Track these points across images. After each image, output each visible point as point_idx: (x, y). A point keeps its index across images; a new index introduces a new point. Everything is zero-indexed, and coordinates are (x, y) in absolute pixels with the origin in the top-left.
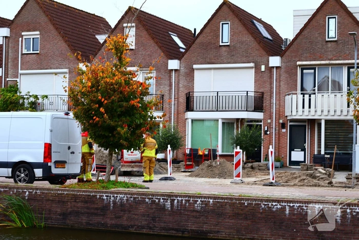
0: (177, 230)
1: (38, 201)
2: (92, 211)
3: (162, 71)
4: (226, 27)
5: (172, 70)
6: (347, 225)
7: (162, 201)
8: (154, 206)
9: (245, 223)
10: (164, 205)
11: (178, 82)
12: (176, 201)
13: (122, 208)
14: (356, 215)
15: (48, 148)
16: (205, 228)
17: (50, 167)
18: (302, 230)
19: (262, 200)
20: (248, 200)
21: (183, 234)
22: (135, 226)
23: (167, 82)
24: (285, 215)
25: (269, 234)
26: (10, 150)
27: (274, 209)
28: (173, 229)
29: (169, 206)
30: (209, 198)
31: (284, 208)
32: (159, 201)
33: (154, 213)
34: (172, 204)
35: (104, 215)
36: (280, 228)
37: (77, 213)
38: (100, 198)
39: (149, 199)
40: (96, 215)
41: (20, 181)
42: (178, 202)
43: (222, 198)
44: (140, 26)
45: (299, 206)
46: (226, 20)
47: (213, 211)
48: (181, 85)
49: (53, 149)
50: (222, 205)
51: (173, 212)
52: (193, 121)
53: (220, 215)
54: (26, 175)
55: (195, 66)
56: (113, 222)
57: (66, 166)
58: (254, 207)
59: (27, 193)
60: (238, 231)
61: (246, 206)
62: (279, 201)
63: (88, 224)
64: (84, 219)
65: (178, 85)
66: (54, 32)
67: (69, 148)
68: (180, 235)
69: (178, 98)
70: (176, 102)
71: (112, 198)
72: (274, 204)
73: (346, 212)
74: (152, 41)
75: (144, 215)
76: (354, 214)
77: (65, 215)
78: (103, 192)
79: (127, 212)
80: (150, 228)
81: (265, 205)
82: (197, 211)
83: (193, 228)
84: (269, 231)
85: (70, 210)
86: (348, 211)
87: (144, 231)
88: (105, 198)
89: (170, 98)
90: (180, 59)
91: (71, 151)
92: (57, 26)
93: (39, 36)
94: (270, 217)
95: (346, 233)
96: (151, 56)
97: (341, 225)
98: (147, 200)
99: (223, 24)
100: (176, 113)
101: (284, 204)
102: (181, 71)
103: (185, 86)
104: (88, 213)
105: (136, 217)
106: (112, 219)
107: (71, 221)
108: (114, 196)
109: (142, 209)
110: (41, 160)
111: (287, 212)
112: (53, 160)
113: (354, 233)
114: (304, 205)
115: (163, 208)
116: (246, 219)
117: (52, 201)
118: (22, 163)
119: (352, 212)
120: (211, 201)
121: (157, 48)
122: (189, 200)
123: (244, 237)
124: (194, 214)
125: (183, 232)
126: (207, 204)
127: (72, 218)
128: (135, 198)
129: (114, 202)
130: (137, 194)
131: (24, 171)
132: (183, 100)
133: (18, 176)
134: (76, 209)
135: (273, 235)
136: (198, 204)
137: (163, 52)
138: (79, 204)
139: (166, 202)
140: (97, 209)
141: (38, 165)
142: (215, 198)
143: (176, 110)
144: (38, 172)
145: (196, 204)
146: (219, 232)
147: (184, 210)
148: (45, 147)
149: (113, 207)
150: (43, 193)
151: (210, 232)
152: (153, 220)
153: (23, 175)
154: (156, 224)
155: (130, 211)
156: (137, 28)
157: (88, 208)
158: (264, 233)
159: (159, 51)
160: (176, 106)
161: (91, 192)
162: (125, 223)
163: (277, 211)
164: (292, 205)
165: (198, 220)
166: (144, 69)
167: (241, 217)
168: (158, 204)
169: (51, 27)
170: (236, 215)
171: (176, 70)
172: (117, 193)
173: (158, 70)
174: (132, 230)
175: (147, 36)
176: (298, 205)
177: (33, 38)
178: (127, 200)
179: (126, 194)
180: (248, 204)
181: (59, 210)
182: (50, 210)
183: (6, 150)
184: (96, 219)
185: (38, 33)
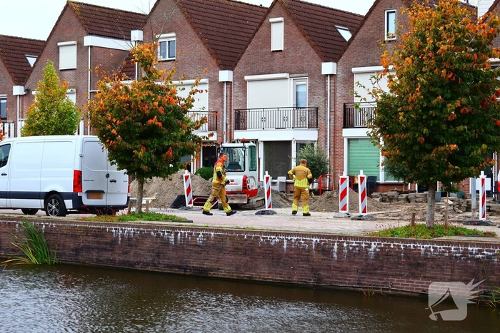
0: (179, 267)
1: (54, 235)
2: (102, 246)
3: (316, 77)
4: (392, 17)
5: (327, 75)
6: (343, 262)
7: (166, 234)
8: (159, 240)
9: (245, 259)
10: (168, 238)
11: (335, 91)
12: (179, 235)
13: (129, 242)
14: (353, 250)
15: (78, 175)
16: (207, 265)
17: (81, 197)
18: (299, 267)
19: (260, 233)
20: (247, 232)
21: (185, 271)
22: (141, 262)
23: (322, 92)
24: (283, 250)
25: (267, 272)
26: (42, 179)
27: (272, 243)
28: (176, 266)
29: (173, 240)
30: (210, 230)
31: (281, 242)
32: (164, 235)
33: (158, 248)
34: (176, 238)
35: (112, 250)
36: (278, 265)
37: (88, 249)
38: (109, 232)
39: (154, 232)
40: (105, 250)
41: (51, 213)
42: (181, 236)
43: (223, 231)
44: (289, 20)
45: (297, 239)
46: (391, 8)
47: (214, 245)
48: (338, 95)
49: (84, 177)
50: (223, 239)
51: (177, 247)
52: (349, 140)
53: (220, 250)
54: (57, 207)
55: (354, 70)
56: (121, 258)
57: (104, 196)
58: (253, 241)
59: (44, 226)
60: (237, 269)
61: (246, 240)
62: (277, 234)
63: (98, 260)
64: (94, 255)
65: (335, 94)
66: (191, 32)
67: (108, 176)
68: (183, 273)
69: (334, 112)
70: (332, 117)
71: (121, 231)
72: (272, 237)
73: (343, 246)
74: (304, 39)
75: (149, 251)
76: (351, 248)
77: (77, 250)
78: (112, 225)
79: (134, 247)
80: (155, 265)
81: (264, 238)
82: (199, 246)
83: (195, 265)
84: (267, 268)
85: (82, 244)
86: (345, 245)
87: (150, 268)
88: (114, 231)
89: (326, 112)
90: (336, 60)
91: (110, 179)
92: (196, 25)
93: (174, 39)
94: (268, 252)
95: (342, 271)
96: (302, 58)
97: (338, 261)
98: (152, 233)
99: (388, 13)
100: (332, 130)
101: (282, 237)
102: (338, 76)
103: (343, 96)
104: (98, 249)
105: (142, 252)
106: (119, 255)
107: (83, 257)
108: (122, 230)
109: (148, 243)
110: (70, 189)
111: (285, 247)
112: (84, 190)
113: (350, 271)
114: (302, 238)
115: (167, 243)
116: (245, 254)
117: (66, 234)
118: (53, 192)
119: (348, 246)
120: (212, 234)
121: (309, 47)
122: (192, 234)
123: (242, 275)
124: (196, 249)
125: (185, 270)
126: (208, 237)
127: (84, 254)
128: (141, 231)
129: (123, 236)
130: (144, 227)
131: (56, 202)
132: (340, 113)
133: (50, 208)
134: (87, 244)
135: (270, 273)
136: (200, 240)
137: (317, 53)
138: (91, 239)
139: (171, 235)
140: (106, 243)
141: (68, 196)
142: (216, 230)
143: (332, 127)
144: (69, 204)
145: (198, 237)
146: (219, 269)
147: (187, 245)
148: (75, 175)
149: (121, 241)
150: (58, 226)
151: (211, 270)
152: (157, 256)
153: (54, 207)
154: (161, 261)
155: (136, 246)
156: (286, 23)
157: (98, 243)
158: (262, 271)
159: (312, 51)
160: (332, 122)
161: (101, 224)
162: (132, 259)
163: (275, 245)
164: (289, 238)
165: (200, 255)
166: (295, 75)
167: (240, 253)
168: (162, 238)
169: (188, 27)
170: (235, 251)
171: (331, 75)
172: (125, 226)
173: (311, 76)
174: (138, 267)
175: (297, 33)
176: (295, 238)
177: (169, 42)
178: (134, 233)
179: (133, 226)
180: (248, 237)
181: (72, 245)
182: (64, 245)
183: (39, 179)
184: (106, 255)
185: (173, 34)
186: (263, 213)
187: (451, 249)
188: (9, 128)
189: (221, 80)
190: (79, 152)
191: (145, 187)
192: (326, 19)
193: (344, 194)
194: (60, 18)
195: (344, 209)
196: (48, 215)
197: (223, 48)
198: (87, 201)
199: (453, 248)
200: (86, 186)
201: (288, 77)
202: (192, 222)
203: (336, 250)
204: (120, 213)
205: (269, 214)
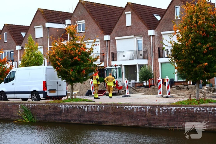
0: (90, 121)
1: (35, 109)
2: (56, 113)
3: (146, 37)
4: (178, 9)
5: (151, 36)
6: (160, 116)
7: (83, 107)
8: (80, 110)
9: (118, 117)
10: (85, 109)
11: (154, 42)
12: (89, 107)
13: (68, 111)
14: (164, 111)
15: (45, 83)
16: (101, 120)
17: (46, 93)
18: (141, 119)
19: (124, 105)
20: (118, 105)
21: (92, 123)
22: (73, 120)
23: (149, 43)
24: (134, 112)
25: (127, 122)
26: (30, 85)
27: (129, 109)
28: (88, 121)
29: (86, 110)
30: (102, 105)
31: (133, 109)
32: (82, 107)
33: (80, 113)
34: (88, 109)
35: (61, 115)
36: (132, 119)
37: (50, 115)
38: (59, 107)
39: (78, 106)
40: (58, 115)
41: (34, 100)
42: (90, 108)
43: (108, 105)
44: (133, 13)
45: (140, 107)
46: (177, 5)
47: (104, 111)
48: (156, 44)
49: (47, 84)
50: (108, 108)
51: (88, 112)
52: (161, 63)
53: (107, 113)
54: (36, 97)
55: (162, 33)
56: (65, 118)
57: (57, 92)
58: (121, 109)
59: (31, 106)
60: (115, 121)
61: (118, 108)
62: (131, 105)
63: (55, 119)
64: (53, 117)
65: (154, 44)
66: (92, 20)
67: (58, 83)
68: (91, 124)
69: (155, 51)
70: (154, 53)
71: (64, 107)
72: (129, 107)
73: (160, 109)
74: (140, 20)
75: (76, 115)
76: (163, 110)
77: (45, 116)
78: (60, 104)
79: (70, 113)
80: (79, 121)
81: (125, 107)
82: (98, 112)
83: (96, 120)
84: (127, 120)
85: (47, 113)
86: (161, 109)
87: (77, 122)
88: (61, 107)
89: (151, 52)
90: (154, 29)
91: (59, 84)
92: (93, 16)
93: (84, 23)
94: (127, 113)
95: (160, 120)
96: (140, 29)
97: (158, 116)
98: (78, 107)
99: (176, 8)
100: (154, 59)
101: (133, 107)
102: (156, 36)
103: (158, 44)
104: (54, 114)
105: (73, 115)
106: (64, 117)
107: (48, 118)
108: (64, 106)
109: (76, 111)
110: (42, 90)
111: (135, 111)
112: (48, 89)
113: (164, 120)
114: (142, 107)
115: (84, 111)
116: (118, 115)
117: (41, 109)
118: (35, 91)
119: (162, 109)
120: (103, 106)
121: (142, 24)
122: (94, 107)
123: (117, 124)
124: (97, 113)
125: (92, 122)
126: (102, 108)
127: (49, 117)
128: (73, 106)
129: (65, 109)
130: (74, 104)
131: (36, 95)
132: (157, 52)
133: (33, 98)
134: (50, 113)
135: (129, 122)
136: (98, 109)
137: (146, 26)
138: (51, 110)
139: (85, 108)
140: (58, 112)
141: (41, 92)
142: (105, 105)
144: (41, 95)
145: (97, 108)
146: (107, 121)
147: (92, 111)
148: (43, 83)
149: (64, 111)
150: (37, 105)
151: (103, 122)
152: (80, 117)
153: (35, 97)
154: (82, 119)
155: (71, 113)
156: (132, 14)
157: (54, 112)
158: (126, 121)
159: (144, 26)
160: (154, 56)
161: (55, 104)
162: (69, 119)
163: (131, 110)
164: (137, 107)
165: (98, 116)
166: (137, 36)
167: (116, 114)
168: (82, 109)
169: (90, 17)
170: (114, 113)
171: (152, 36)
172: (66, 104)
173: (144, 37)
174: (72, 122)
175: (137, 18)
176: (139, 107)
177: (82, 24)
178: (70, 107)
179: (69, 104)
180: (119, 107)
181: (43, 113)
182: (40, 114)
183: (28, 85)
184: (58, 117)
185: (84, 21)
186: (125, 96)
187: (207, 109)
188: (15, 64)
189: (105, 40)
190: (45, 73)
191: (74, 87)
192: (149, 11)
193: (160, 87)
194: (35, 16)
195: (160, 93)
196: (32, 101)
197: (106, 26)
198: (49, 94)
199: (208, 108)
200: (48, 88)
201: (134, 37)
202: (94, 101)
203: (157, 111)
204: (63, 99)
205: (128, 97)
